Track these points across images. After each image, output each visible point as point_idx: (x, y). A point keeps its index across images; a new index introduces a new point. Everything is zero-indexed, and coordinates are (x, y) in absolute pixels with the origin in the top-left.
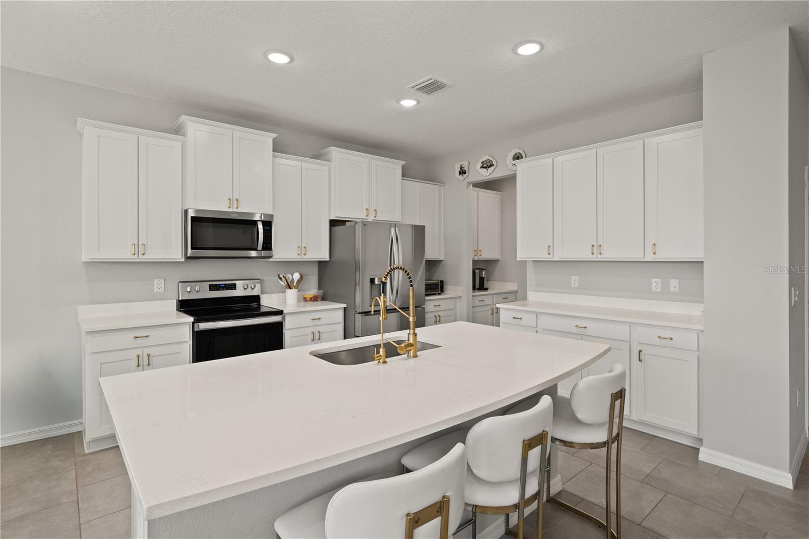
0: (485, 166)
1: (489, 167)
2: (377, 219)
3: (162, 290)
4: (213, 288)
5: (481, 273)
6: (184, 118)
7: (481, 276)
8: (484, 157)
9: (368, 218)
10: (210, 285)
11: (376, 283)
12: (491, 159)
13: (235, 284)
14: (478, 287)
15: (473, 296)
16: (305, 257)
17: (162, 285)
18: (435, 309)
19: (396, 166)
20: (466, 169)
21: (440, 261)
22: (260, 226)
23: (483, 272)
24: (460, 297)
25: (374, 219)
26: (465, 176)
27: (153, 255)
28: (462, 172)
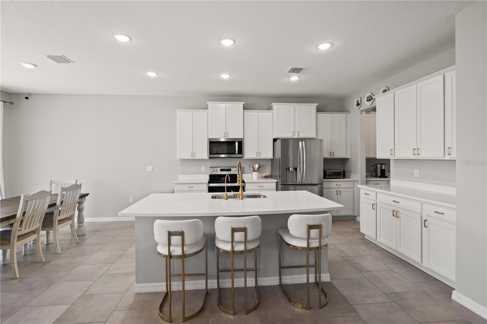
0: (368, 99)
1: (371, 100)
2: (299, 136)
3: (204, 170)
4: (222, 170)
5: (381, 167)
6: (207, 102)
7: (382, 169)
8: (368, 94)
9: (294, 136)
10: (221, 169)
11: (291, 170)
12: (371, 95)
13: (231, 169)
14: (380, 176)
15: (366, 181)
16: (260, 157)
17: (204, 168)
18: (337, 187)
19: (313, 107)
20: (360, 102)
21: (348, 159)
22: (237, 144)
23: (383, 166)
24: (357, 181)
25: (298, 137)
26: (359, 106)
27: (198, 157)
28: (358, 104)
